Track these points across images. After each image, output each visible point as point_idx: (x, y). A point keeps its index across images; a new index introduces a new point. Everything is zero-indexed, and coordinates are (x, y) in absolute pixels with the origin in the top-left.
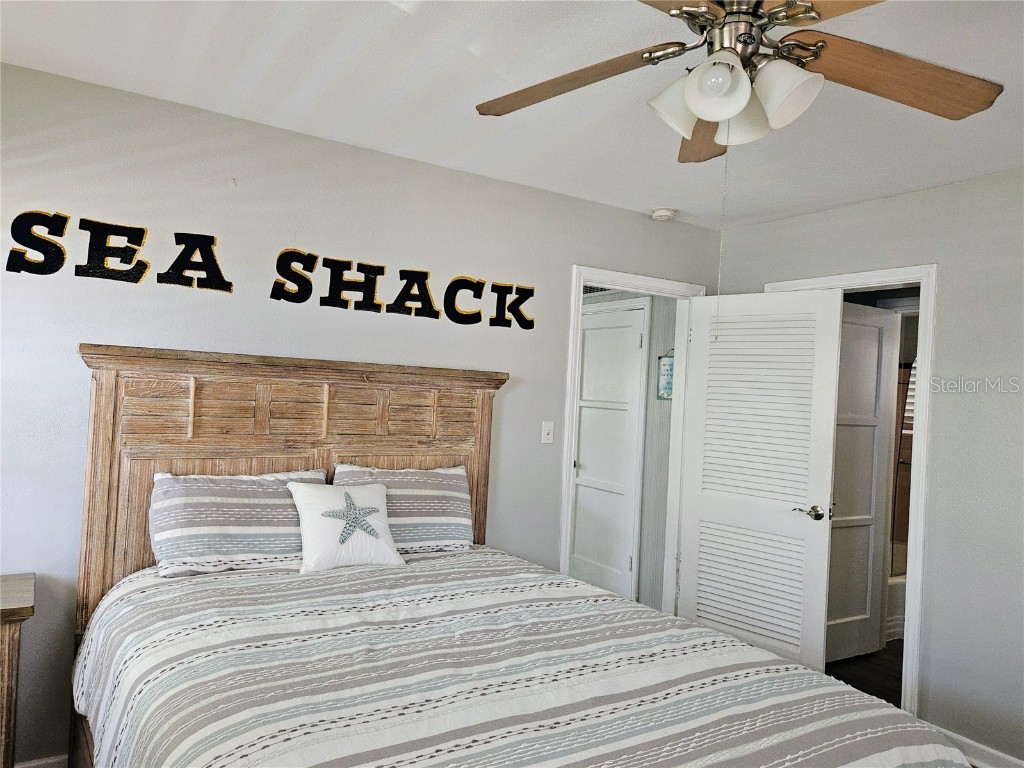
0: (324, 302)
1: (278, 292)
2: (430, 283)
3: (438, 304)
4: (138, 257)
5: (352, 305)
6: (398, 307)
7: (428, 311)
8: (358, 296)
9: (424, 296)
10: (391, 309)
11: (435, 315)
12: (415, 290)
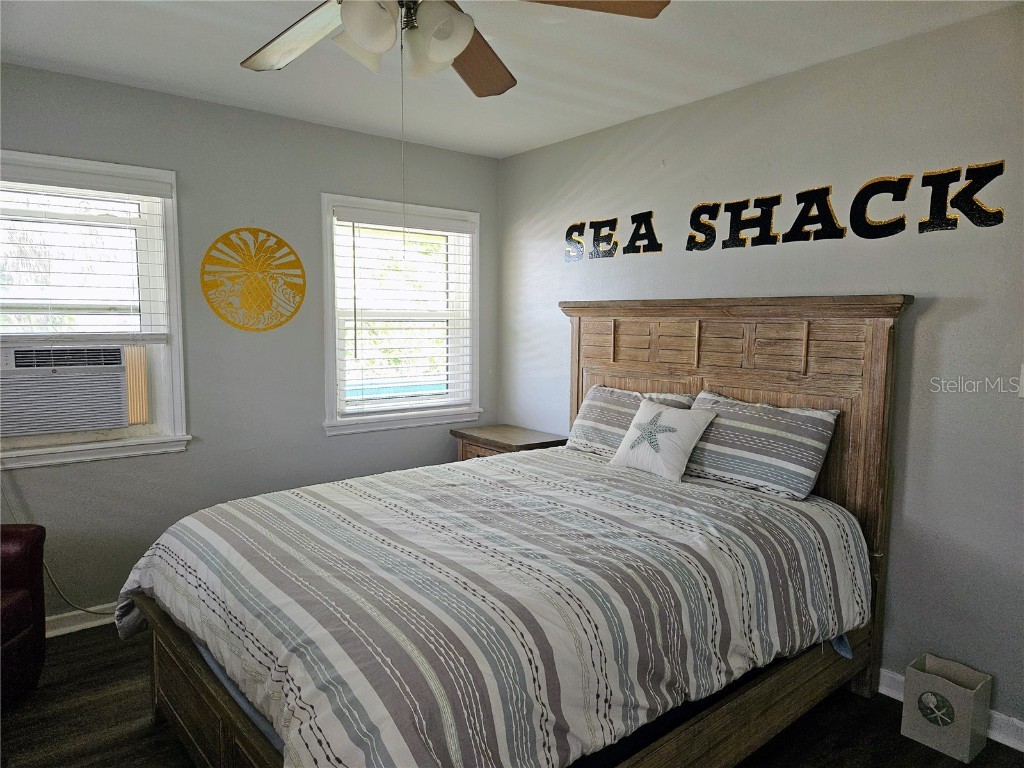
0: (725, 245)
1: (692, 244)
2: (832, 199)
3: (843, 218)
4: (614, 239)
5: (749, 243)
6: (796, 234)
7: (831, 231)
8: (755, 232)
9: (826, 216)
10: (787, 238)
11: (839, 233)
12: (814, 211)
